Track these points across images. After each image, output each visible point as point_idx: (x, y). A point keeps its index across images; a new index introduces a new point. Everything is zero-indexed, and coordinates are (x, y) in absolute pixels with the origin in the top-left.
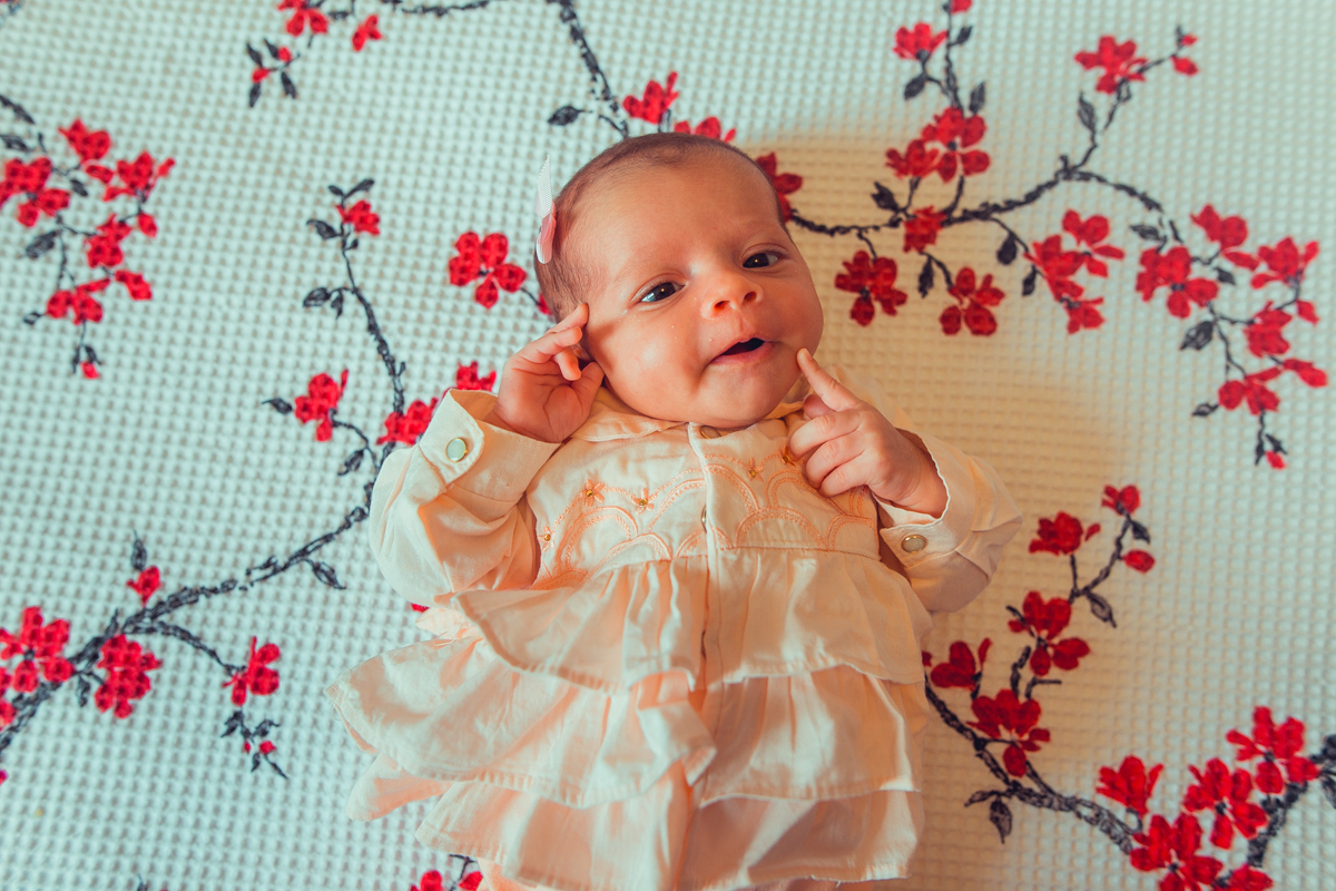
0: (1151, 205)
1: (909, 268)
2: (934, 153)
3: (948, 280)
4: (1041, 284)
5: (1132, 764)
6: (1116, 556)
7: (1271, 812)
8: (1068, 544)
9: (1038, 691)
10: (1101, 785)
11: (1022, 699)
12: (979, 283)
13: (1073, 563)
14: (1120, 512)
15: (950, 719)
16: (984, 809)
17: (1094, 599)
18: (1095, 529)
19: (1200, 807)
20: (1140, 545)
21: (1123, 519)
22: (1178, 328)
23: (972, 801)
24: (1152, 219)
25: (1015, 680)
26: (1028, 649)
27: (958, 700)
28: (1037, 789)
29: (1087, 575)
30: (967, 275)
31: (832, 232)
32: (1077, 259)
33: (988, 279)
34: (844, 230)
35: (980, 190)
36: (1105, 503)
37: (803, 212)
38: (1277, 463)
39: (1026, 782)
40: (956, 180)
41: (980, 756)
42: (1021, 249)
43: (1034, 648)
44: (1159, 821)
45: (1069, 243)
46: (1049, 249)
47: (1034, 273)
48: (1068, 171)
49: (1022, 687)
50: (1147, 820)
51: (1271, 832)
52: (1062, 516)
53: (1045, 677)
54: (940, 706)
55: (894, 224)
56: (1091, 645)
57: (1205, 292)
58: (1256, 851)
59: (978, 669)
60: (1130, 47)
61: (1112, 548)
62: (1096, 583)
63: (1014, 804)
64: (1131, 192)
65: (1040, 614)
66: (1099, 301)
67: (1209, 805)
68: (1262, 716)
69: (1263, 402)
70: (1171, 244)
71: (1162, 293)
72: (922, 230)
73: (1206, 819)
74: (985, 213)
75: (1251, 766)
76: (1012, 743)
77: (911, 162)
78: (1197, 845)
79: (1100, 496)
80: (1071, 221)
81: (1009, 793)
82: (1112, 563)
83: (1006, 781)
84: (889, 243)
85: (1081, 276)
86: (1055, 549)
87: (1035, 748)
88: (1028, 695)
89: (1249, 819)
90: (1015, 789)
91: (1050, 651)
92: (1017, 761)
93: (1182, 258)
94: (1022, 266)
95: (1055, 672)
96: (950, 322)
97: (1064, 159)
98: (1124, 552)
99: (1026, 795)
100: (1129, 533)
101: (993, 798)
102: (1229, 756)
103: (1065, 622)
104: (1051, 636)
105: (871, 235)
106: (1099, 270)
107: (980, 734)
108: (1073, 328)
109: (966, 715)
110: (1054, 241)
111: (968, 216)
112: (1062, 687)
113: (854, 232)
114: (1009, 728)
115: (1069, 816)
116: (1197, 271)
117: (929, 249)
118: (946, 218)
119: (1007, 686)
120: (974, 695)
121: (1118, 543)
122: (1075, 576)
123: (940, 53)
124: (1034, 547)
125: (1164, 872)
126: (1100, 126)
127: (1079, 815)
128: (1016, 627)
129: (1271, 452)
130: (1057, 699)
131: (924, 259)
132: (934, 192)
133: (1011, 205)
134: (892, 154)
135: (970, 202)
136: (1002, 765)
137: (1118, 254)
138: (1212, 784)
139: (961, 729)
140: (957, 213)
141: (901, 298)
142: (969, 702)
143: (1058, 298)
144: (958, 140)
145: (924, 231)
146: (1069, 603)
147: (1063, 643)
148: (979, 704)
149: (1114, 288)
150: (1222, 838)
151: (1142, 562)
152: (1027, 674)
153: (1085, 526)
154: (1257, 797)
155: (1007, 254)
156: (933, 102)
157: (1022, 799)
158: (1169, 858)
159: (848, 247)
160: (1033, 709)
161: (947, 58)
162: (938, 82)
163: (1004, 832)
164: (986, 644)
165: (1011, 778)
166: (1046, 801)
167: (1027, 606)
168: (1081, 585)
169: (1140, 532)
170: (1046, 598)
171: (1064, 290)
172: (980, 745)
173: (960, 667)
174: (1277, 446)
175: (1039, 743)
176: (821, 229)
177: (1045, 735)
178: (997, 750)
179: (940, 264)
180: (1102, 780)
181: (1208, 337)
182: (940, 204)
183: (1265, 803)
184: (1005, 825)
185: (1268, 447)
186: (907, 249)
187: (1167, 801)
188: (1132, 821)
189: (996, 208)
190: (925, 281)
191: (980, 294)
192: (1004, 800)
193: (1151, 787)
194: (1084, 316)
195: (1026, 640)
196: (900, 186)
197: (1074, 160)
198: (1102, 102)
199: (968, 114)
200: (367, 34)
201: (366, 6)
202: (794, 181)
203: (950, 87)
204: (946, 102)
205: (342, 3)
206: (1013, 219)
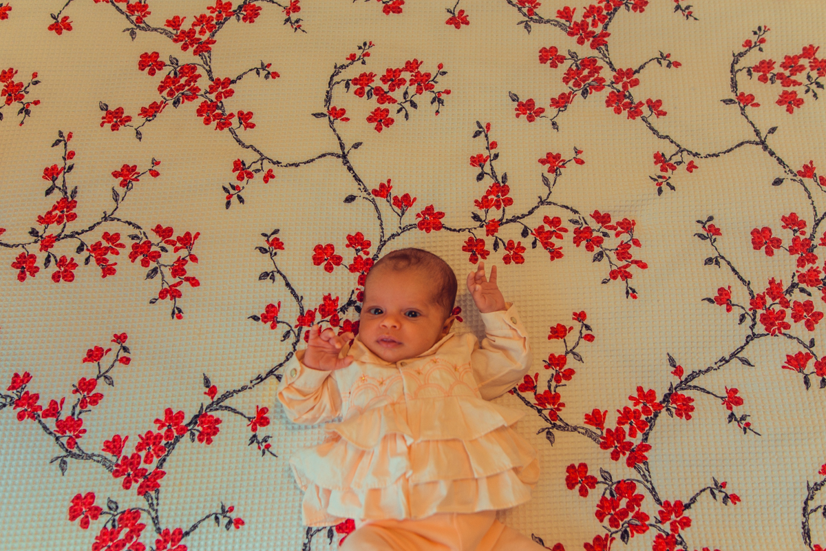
0: (576, 212)
1: (489, 242)
2: (492, 200)
3: (504, 245)
4: (539, 244)
5: (596, 412)
6: (580, 337)
7: (650, 422)
8: (562, 335)
9: (558, 390)
10: (586, 420)
11: (553, 393)
12: (516, 245)
13: (565, 341)
14: (580, 322)
15: (528, 403)
16: (544, 434)
17: (574, 354)
18: (571, 328)
19: (624, 424)
20: (589, 332)
21: (581, 323)
22: (591, 255)
23: (539, 433)
24: (576, 217)
25: (549, 387)
26: (553, 375)
27: (530, 396)
28: (562, 425)
29: (570, 345)
30: (511, 243)
31: (459, 231)
32: (551, 233)
33: (519, 243)
34: (464, 230)
35: (510, 212)
36: (574, 319)
37: (447, 225)
38: (635, 297)
39: (558, 423)
40: (502, 209)
41: (540, 415)
42: (530, 232)
43: (555, 374)
44: (609, 431)
45: (547, 228)
46: (540, 231)
47: (536, 240)
48: (542, 202)
49: (552, 389)
50: (604, 431)
51: (650, 429)
52: (558, 325)
53: (560, 384)
54: (523, 399)
55: (481, 226)
56: (575, 370)
57: (599, 241)
58: (645, 437)
59: (535, 384)
60: (558, 156)
61: (579, 334)
62: (574, 348)
63: (554, 431)
64: (567, 208)
65: (555, 362)
66: (561, 248)
67: (627, 423)
68: (640, 389)
69: (626, 276)
70: (585, 226)
71: (584, 243)
72: (492, 228)
73: (626, 428)
74: (514, 219)
75: (639, 407)
76: (552, 409)
77: (484, 203)
78: (624, 437)
79: (572, 316)
80: (546, 219)
81: (553, 428)
82: (579, 340)
83: (551, 423)
84: (481, 233)
85: (554, 240)
86: (557, 337)
87: (560, 410)
88: (555, 391)
89: (642, 426)
90: (554, 426)
91: (561, 374)
92: (554, 415)
93: (589, 230)
94: (531, 238)
95: (563, 382)
96: (507, 260)
97: (540, 197)
98: (583, 335)
99: (559, 427)
100: (584, 327)
101: (547, 430)
102: (631, 405)
103: (565, 363)
104: (560, 369)
105: (473, 231)
106: (560, 237)
107: (539, 407)
108: (552, 258)
109: (533, 401)
110: (541, 228)
111: (508, 221)
112: (567, 387)
113: (467, 230)
114: (549, 403)
115: (576, 433)
116: (595, 234)
117: (496, 234)
118: (500, 223)
119: (547, 389)
120: (535, 394)
121: (581, 332)
122: (566, 346)
123: (488, 163)
124: (550, 338)
125: (612, 449)
126: (551, 186)
127: (579, 432)
128: (547, 367)
129: (631, 293)
130: (566, 392)
131: (495, 238)
132: (494, 214)
133: (524, 216)
134: (476, 201)
135: (508, 216)
136: (549, 418)
137: (566, 230)
138: (626, 415)
139: (532, 406)
140: (504, 221)
141: (488, 253)
142: (534, 396)
143: (546, 248)
144: (500, 194)
145: (493, 228)
146: (565, 356)
147: (565, 371)
148: (538, 397)
149: (565, 243)
150: (633, 434)
151: (590, 338)
152: (553, 383)
153: (568, 328)
154: (643, 417)
155: (525, 233)
156: (488, 182)
157: (557, 429)
158: (614, 444)
159: (465, 236)
160: (557, 396)
161: (491, 165)
162: (489, 174)
163: (552, 443)
164: (537, 375)
165: (552, 422)
166: (566, 429)
167: (550, 359)
168: (569, 350)
169: (588, 327)
170: (557, 355)
171: (547, 245)
172: (539, 411)
173: (529, 383)
174: (634, 291)
175: (561, 408)
176: (455, 230)
177: (563, 405)
178: (546, 412)
179: (500, 239)
180: (586, 419)
181: (602, 256)
182: (497, 218)
183: (646, 419)
184: (552, 439)
185: (630, 291)
186: (487, 235)
187: (611, 423)
188: (598, 432)
189: (518, 217)
190: (496, 246)
191: (516, 249)
192: (551, 430)
193: (604, 419)
194: (556, 254)
195: (552, 371)
196: (481, 213)
197: (544, 197)
198: (551, 177)
199: (502, 185)
200: (269, 176)
201: (267, 166)
202: (441, 215)
203: (494, 176)
204: (493, 181)
205: (258, 166)
206: (525, 221)
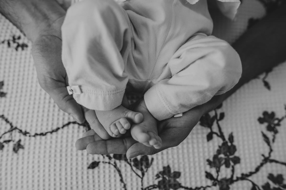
2: (222, 159)
35: (240, 169)
48: (266, 160)
74: (244, 177)
111: (238, 179)
133: (251, 174)
134: (208, 160)
135: (238, 174)
140: (235, 178)
144: (228, 153)
156: (217, 142)
182: (228, 176)
189: (247, 176)
196: (213, 171)
197: (267, 155)
198: (270, 135)
199: (229, 144)
200: (18, 146)
201: (17, 136)
202: (177, 174)
203: (222, 136)
204: (221, 141)
205: (7, 137)
206: (253, 178)
